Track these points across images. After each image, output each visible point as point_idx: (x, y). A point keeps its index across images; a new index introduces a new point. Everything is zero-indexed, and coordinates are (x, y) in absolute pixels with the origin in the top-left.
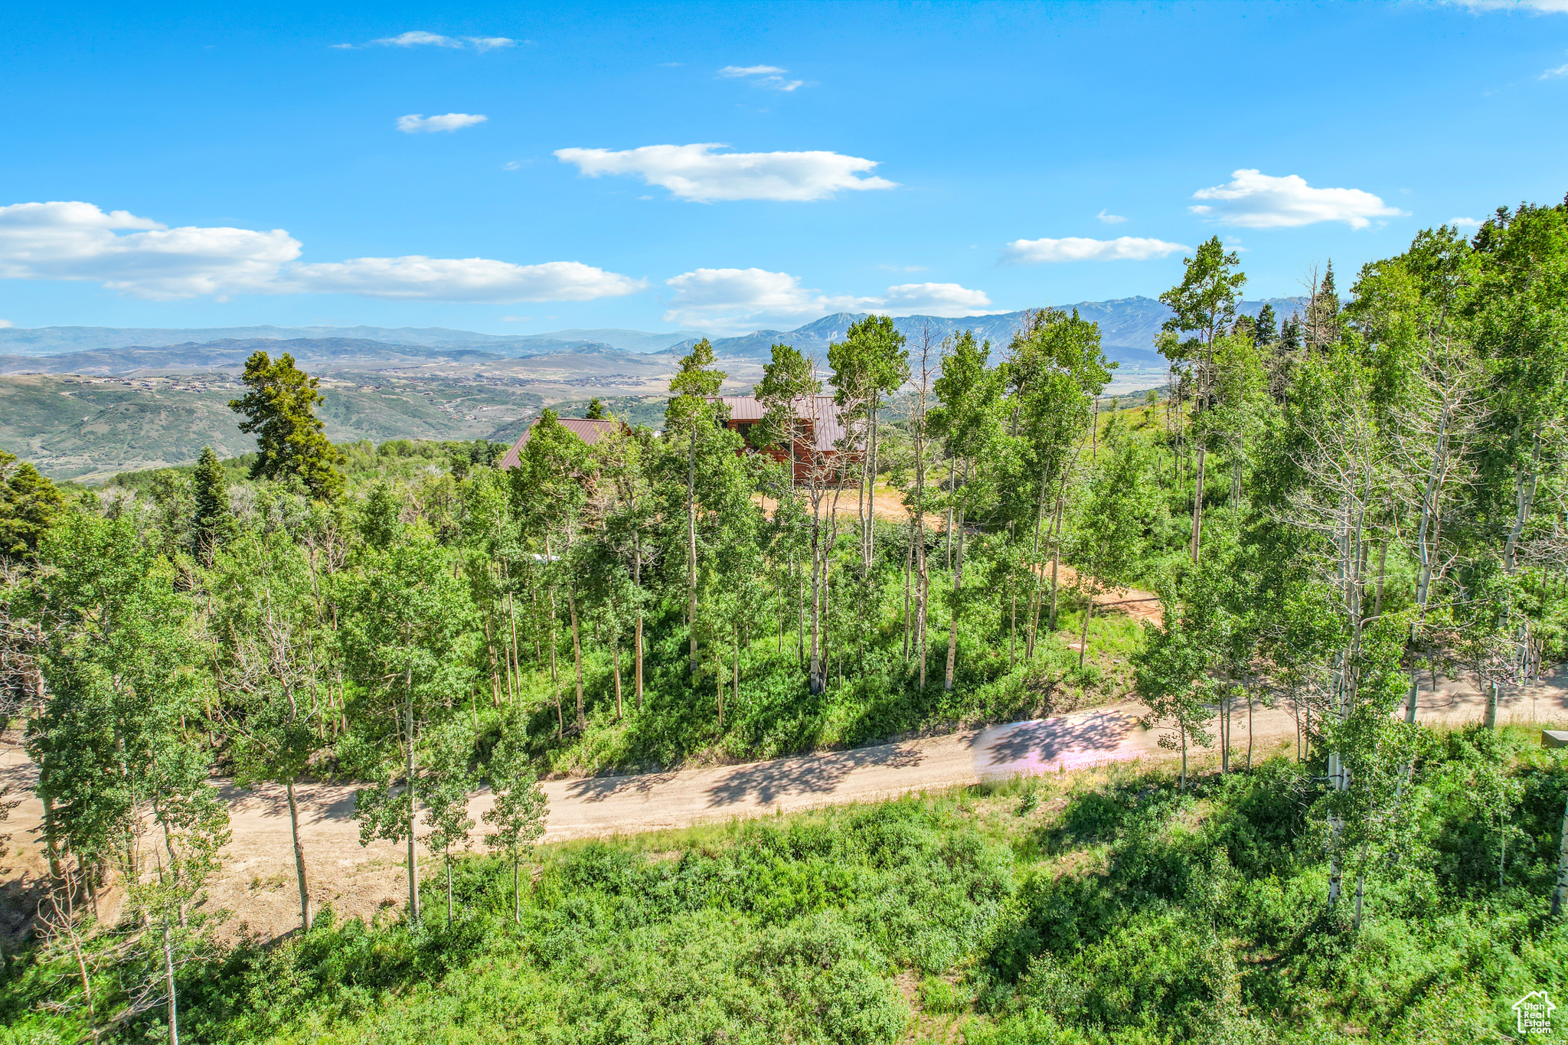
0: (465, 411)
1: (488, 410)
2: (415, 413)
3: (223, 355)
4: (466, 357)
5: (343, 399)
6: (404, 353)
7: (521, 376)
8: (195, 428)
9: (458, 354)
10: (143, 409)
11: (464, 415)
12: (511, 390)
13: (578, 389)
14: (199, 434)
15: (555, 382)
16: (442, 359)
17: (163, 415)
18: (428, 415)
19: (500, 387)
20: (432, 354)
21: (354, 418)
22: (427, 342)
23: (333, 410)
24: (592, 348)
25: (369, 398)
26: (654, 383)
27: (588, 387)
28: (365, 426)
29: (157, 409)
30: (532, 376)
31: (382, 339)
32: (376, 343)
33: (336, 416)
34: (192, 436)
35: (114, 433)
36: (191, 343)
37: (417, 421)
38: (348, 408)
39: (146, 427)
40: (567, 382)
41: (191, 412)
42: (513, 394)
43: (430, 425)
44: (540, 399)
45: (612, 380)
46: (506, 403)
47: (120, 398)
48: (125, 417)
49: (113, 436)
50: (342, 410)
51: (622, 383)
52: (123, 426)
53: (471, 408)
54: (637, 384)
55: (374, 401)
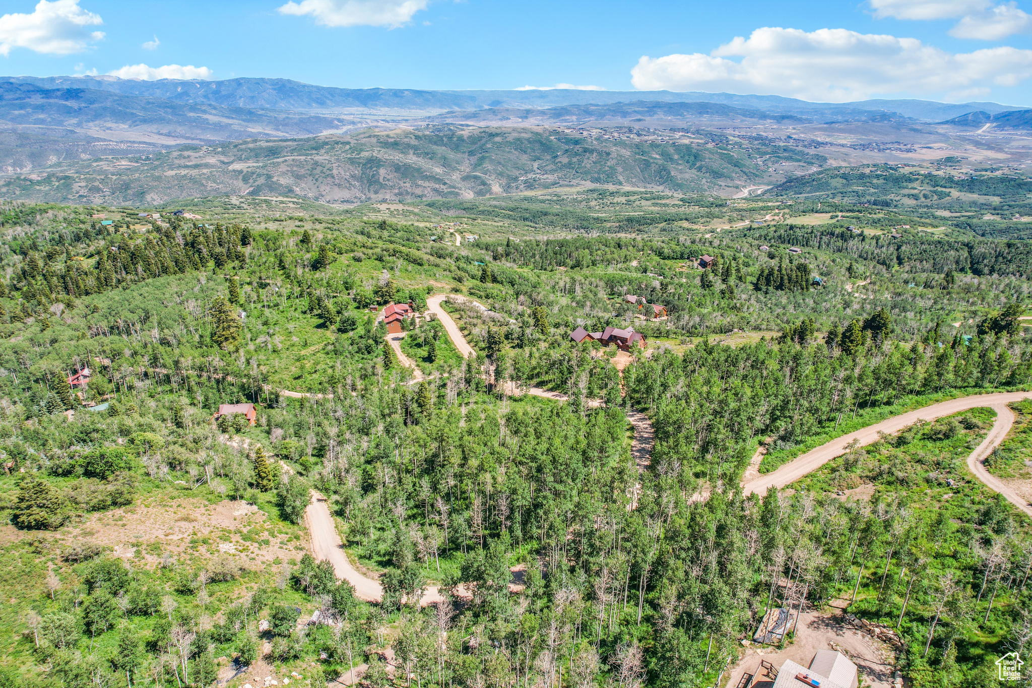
0: (770, 164)
1: (787, 165)
2: (736, 164)
3: (635, 112)
4: (786, 121)
5: (694, 151)
6: (744, 115)
7: (819, 139)
8: (609, 164)
9: (782, 118)
10: (585, 150)
11: (768, 168)
12: (806, 150)
13: (859, 153)
14: (610, 167)
15: (843, 146)
16: (769, 121)
17: (595, 154)
18: (744, 166)
19: (800, 148)
20: (763, 116)
21: (698, 164)
22: (764, 106)
23: (687, 158)
24: (884, 117)
25: (710, 152)
26: (924, 151)
27: (867, 152)
28: (704, 170)
29: (591, 152)
30: (828, 140)
31: (735, 103)
32: (728, 107)
33: (688, 162)
34: (607, 168)
35: (570, 163)
36: (620, 103)
37: (737, 169)
38: (695, 157)
39: (585, 161)
40: (853, 147)
41: (608, 154)
42: (808, 154)
43: (744, 173)
44: (825, 159)
45: (889, 146)
46: (800, 161)
47: (577, 142)
48: (576, 154)
49: (569, 165)
50: (692, 158)
51: (896, 149)
52: (574, 160)
53: (774, 163)
54: (909, 151)
55: (713, 154)
